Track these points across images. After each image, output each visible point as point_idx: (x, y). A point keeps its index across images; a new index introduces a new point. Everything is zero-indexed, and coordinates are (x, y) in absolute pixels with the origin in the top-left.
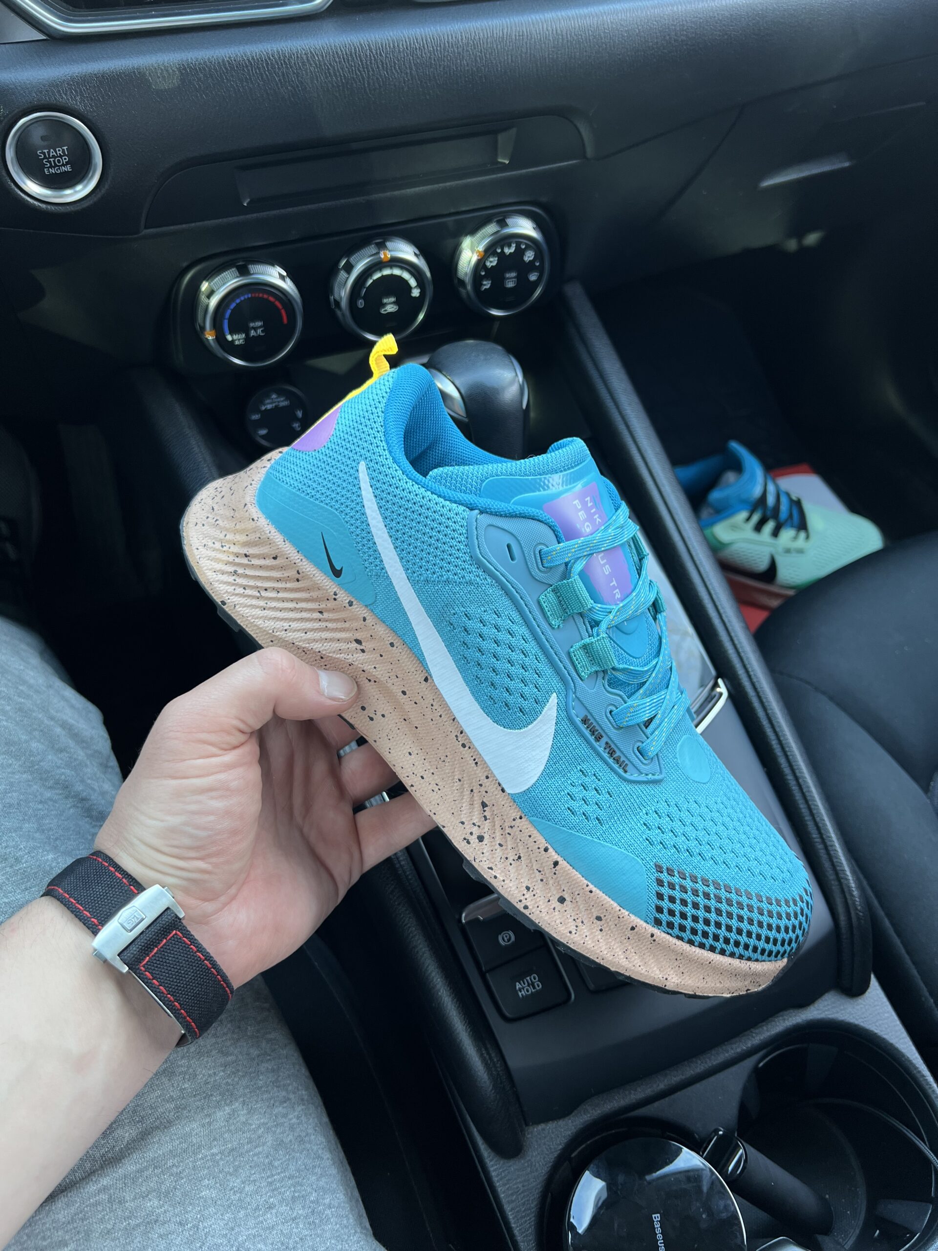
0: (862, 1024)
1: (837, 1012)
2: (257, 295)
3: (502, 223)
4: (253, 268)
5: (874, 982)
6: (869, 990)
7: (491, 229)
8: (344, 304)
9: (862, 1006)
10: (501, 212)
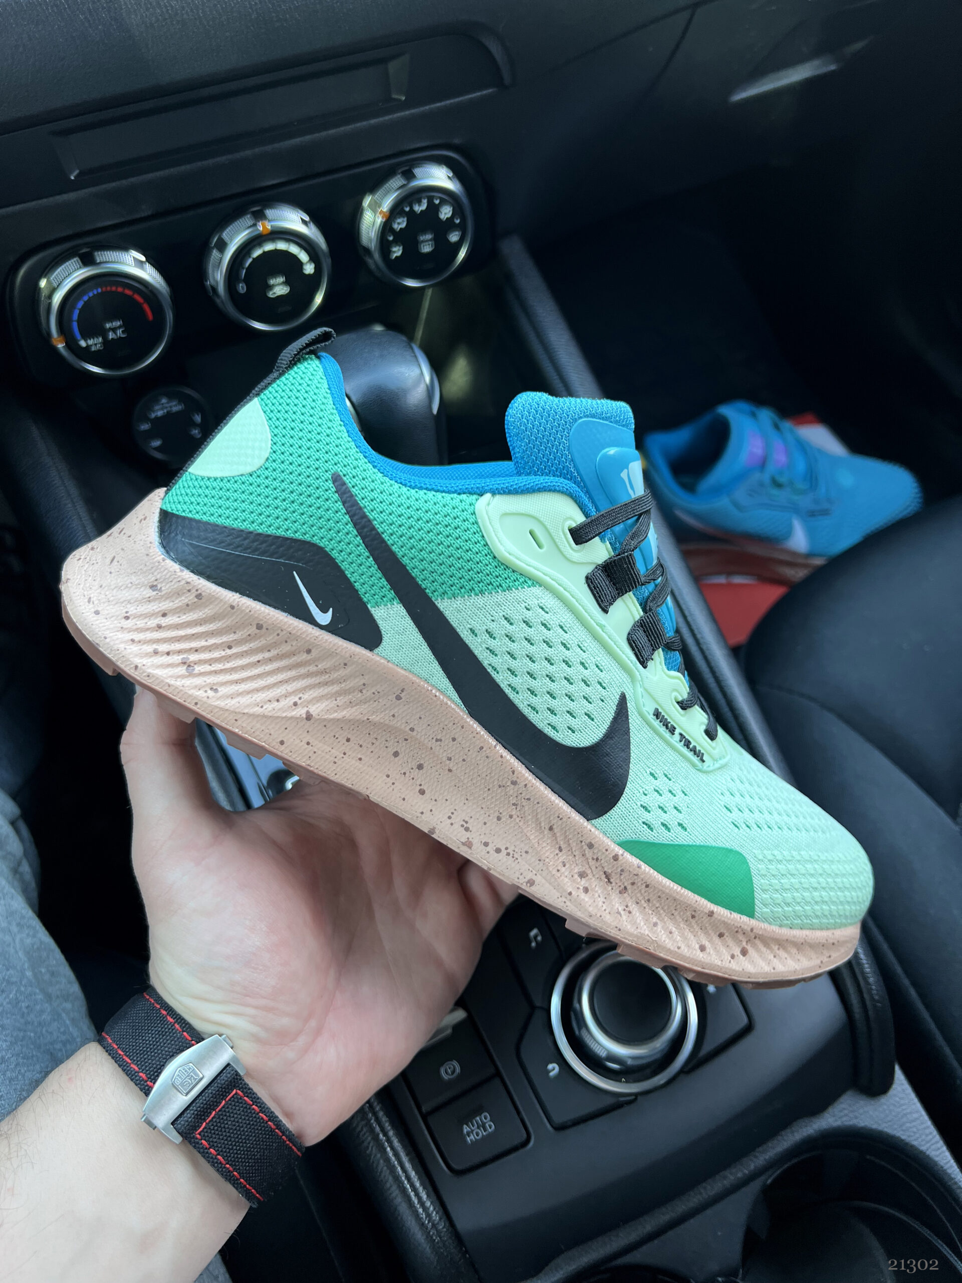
0: (886, 1130)
1: (856, 1118)
2: (109, 288)
3: (409, 175)
4: (100, 256)
5: (899, 1074)
6: (894, 1086)
7: (397, 181)
8: (221, 289)
9: (885, 1107)
10: (408, 161)
